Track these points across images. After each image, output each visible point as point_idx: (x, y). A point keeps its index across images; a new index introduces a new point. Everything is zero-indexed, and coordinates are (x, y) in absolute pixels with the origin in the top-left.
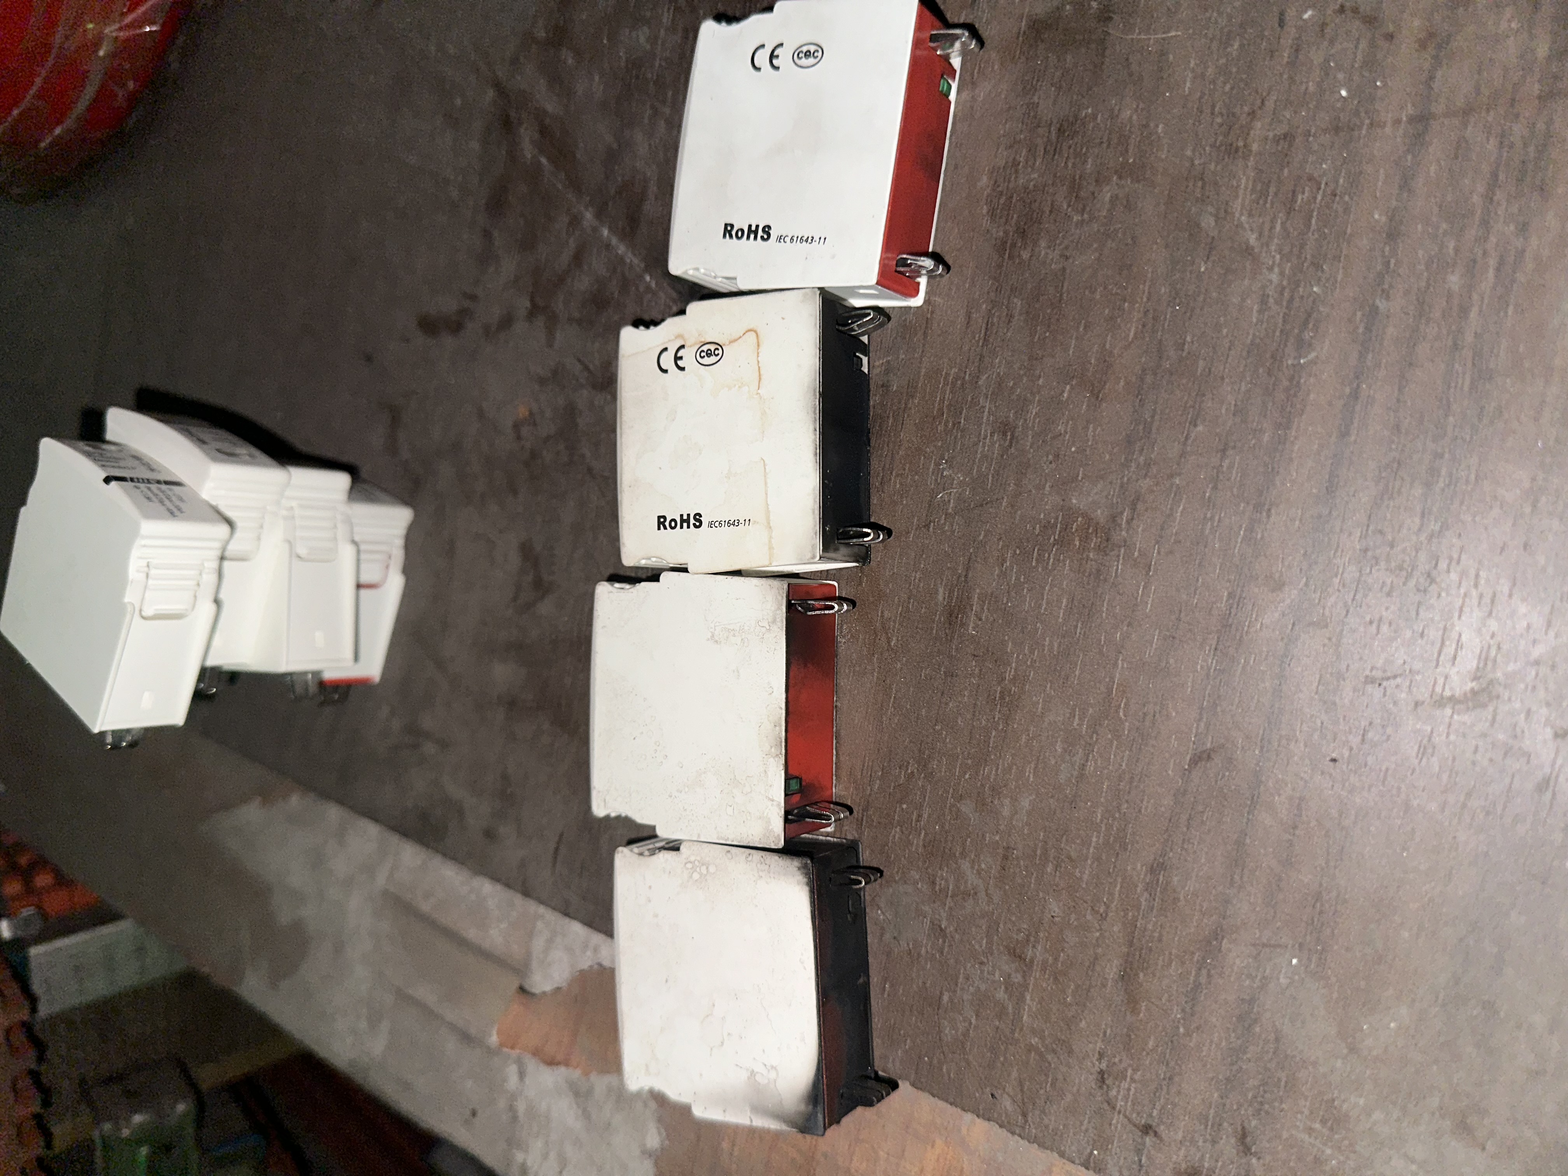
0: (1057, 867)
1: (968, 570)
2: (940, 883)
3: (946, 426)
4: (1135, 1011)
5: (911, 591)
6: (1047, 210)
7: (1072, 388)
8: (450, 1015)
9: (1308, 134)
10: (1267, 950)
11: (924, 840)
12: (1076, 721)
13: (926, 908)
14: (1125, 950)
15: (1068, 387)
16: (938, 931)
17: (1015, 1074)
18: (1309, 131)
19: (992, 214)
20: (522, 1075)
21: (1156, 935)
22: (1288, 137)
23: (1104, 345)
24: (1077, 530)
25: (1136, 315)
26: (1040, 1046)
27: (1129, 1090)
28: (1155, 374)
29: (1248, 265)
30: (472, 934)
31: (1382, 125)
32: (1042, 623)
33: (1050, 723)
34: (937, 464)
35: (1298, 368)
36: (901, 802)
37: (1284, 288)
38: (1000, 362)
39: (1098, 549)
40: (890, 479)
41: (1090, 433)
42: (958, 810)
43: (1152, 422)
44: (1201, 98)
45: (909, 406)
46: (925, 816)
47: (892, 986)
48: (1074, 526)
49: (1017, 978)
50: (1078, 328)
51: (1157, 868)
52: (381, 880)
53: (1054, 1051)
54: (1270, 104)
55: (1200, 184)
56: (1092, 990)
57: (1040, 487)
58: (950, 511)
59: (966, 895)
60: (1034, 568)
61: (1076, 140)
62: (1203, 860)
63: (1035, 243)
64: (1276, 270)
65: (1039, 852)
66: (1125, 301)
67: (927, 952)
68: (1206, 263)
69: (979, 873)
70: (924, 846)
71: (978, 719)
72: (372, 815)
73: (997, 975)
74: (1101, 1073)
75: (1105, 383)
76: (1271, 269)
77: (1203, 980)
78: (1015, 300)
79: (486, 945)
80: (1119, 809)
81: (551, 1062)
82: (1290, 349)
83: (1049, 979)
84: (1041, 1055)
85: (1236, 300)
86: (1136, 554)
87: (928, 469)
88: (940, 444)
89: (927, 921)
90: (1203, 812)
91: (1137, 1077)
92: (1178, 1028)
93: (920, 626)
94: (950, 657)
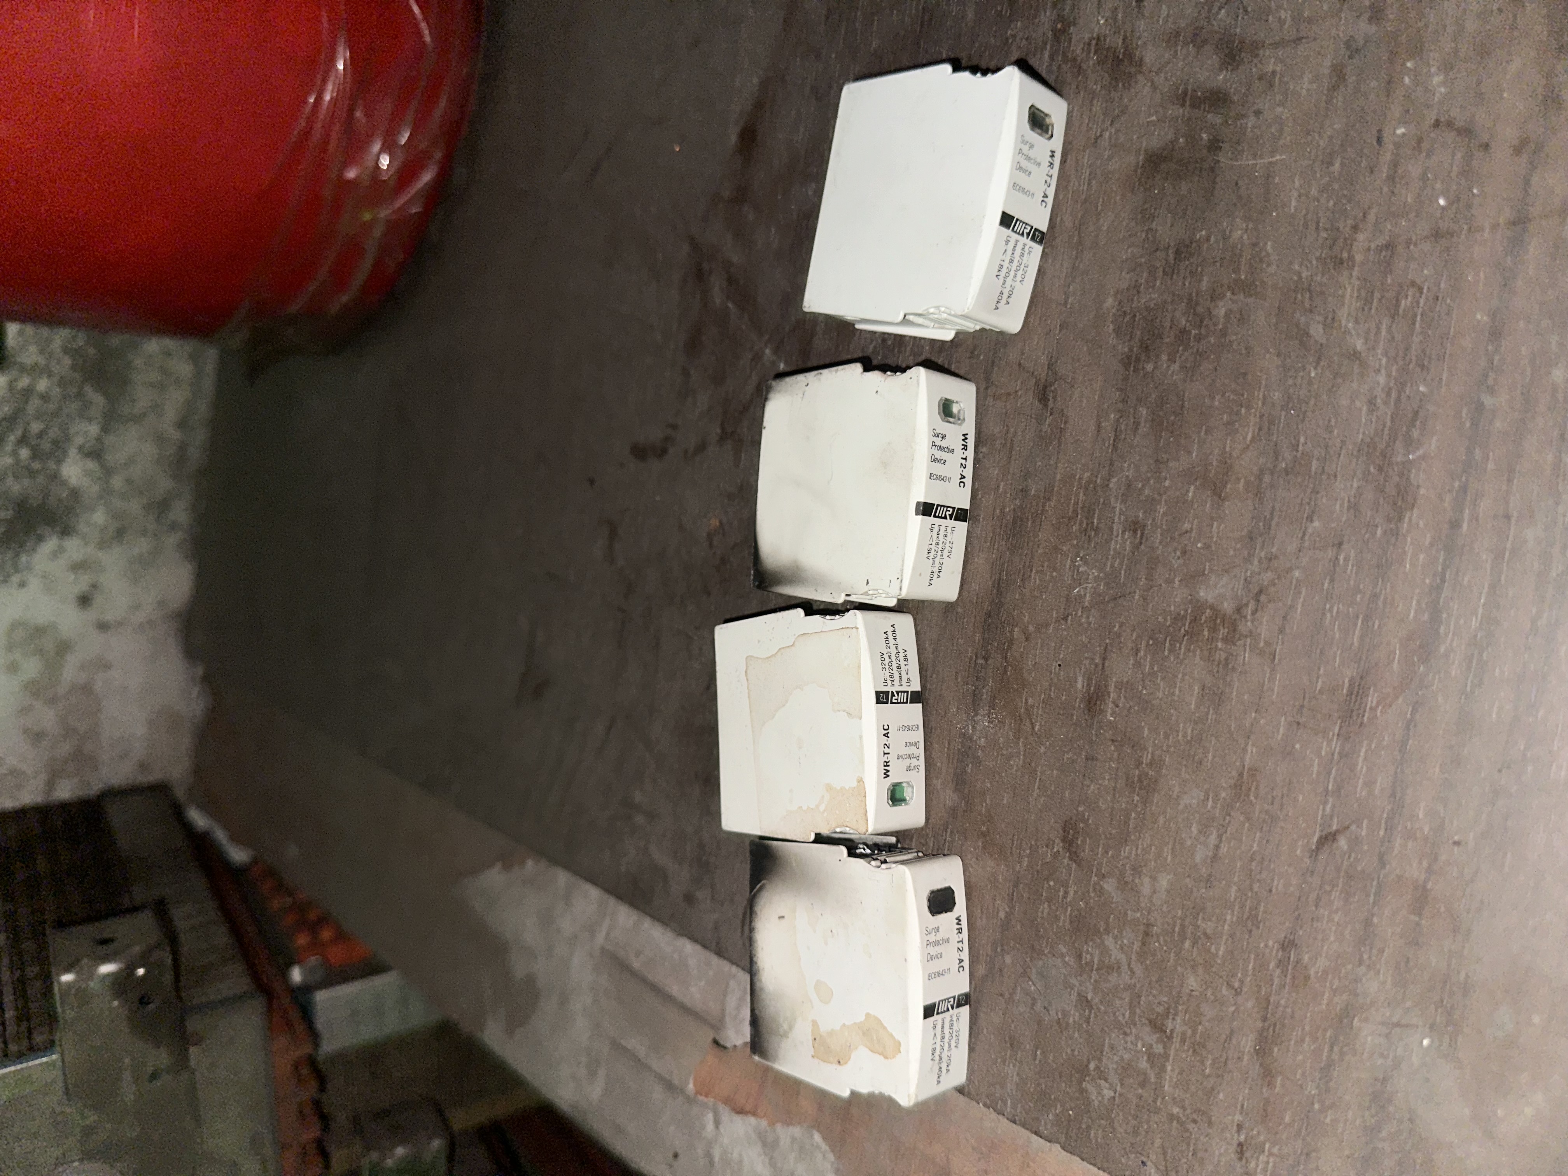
0: (1194, 943)
1: (1104, 659)
2: (1086, 957)
3: (1080, 525)
4: (1271, 1085)
5: (1051, 679)
6: (1167, 324)
7: (1197, 488)
8: (656, 1065)
9: (1408, 242)
10: (1398, 1030)
11: (1070, 915)
12: (1210, 804)
13: (1073, 981)
14: (1259, 1024)
15: (1192, 488)
16: (1084, 1001)
17: (1158, 1142)
18: (1411, 239)
19: (1117, 331)
20: (717, 1123)
21: (1289, 1010)
22: (1389, 246)
23: (1224, 448)
24: (1205, 621)
25: (1252, 420)
26: (1181, 1116)
27: (1268, 1163)
28: (1272, 474)
29: (1356, 369)
30: (675, 990)
31: (1481, 229)
32: (1176, 709)
33: (1186, 807)
34: (1073, 561)
35: (1407, 465)
36: (1047, 879)
37: (1390, 389)
38: (1129, 465)
39: (1225, 640)
40: (1030, 576)
41: (1215, 530)
42: (1102, 888)
43: (1272, 518)
44: (1306, 214)
45: (1047, 508)
46: (1072, 893)
47: (1043, 1053)
48: (1203, 618)
49: (1159, 1049)
50: (1199, 432)
51: (1288, 945)
52: (600, 939)
53: (1195, 1121)
54: (1371, 217)
55: (1307, 295)
56: (1229, 1062)
57: (1170, 582)
58: (1086, 604)
59: (1110, 969)
60: (1167, 657)
61: (1191, 260)
62: (1332, 938)
63: (1158, 356)
64: (1383, 371)
65: (1177, 929)
66: (1242, 406)
67: (1074, 1021)
68: (1315, 368)
69: (1122, 948)
70: (1071, 922)
71: (1118, 802)
72: (592, 880)
73: (1139, 1045)
74: (1240, 1145)
75: (1226, 483)
76: (1378, 371)
77: (1335, 1057)
78: (1141, 409)
79: (687, 1001)
80: (1251, 889)
81: (740, 1111)
82: (1399, 445)
83: (1188, 1051)
84: (1182, 1124)
85: (1344, 402)
86: (1262, 644)
87: (1065, 566)
88: (1075, 542)
89: (1074, 994)
90: (1331, 891)
91: (1275, 1150)
92: (1313, 1104)
93: (1061, 712)
94: (1091, 742)
